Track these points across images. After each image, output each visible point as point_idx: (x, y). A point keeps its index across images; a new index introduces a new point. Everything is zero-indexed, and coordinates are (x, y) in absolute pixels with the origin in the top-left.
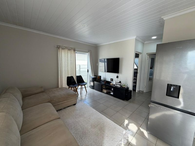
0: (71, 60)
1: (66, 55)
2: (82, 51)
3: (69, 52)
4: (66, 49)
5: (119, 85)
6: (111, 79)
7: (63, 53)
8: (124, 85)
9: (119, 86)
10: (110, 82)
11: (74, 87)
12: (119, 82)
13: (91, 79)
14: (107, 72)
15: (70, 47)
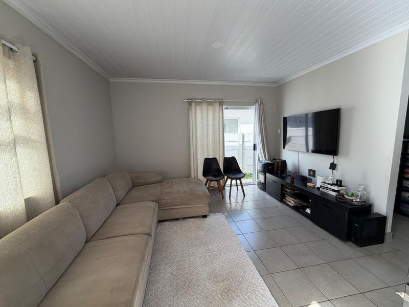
0: (214, 126)
1: (205, 114)
2: (240, 103)
3: (210, 108)
4: (203, 104)
5: (334, 191)
6: (310, 170)
7: (199, 112)
8: (352, 195)
9: (334, 194)
10: (306, 177)
12: (335, 182)
15: (212, 98)
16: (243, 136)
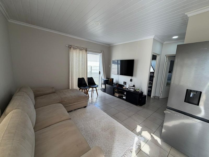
0: (82, 61)
1: (78, 55)
2: (95, 51)
3: (81, 52)
4: (77, 49)
5: (133, 89)
6: (124, 82)
7: (74, 54)
8: (138, 90)
9: (133, 90)
10: (122, 85)
11: (85, 89)
12: (133, 86)
13: (103, 82)
14: (120, 74)
15: (82, 47)
16: (91, 67)
